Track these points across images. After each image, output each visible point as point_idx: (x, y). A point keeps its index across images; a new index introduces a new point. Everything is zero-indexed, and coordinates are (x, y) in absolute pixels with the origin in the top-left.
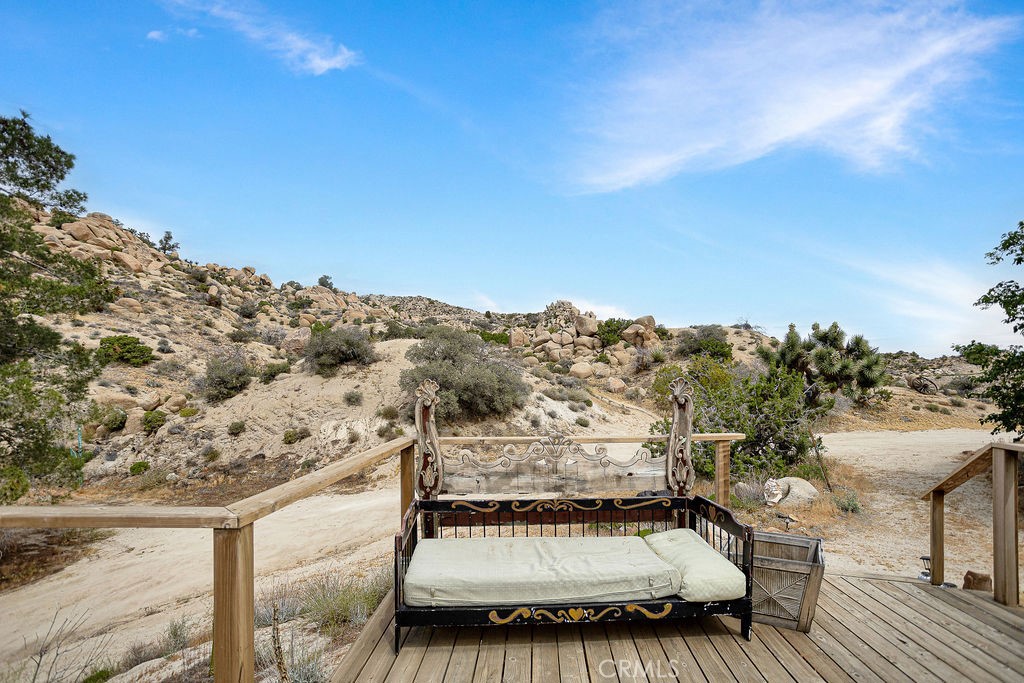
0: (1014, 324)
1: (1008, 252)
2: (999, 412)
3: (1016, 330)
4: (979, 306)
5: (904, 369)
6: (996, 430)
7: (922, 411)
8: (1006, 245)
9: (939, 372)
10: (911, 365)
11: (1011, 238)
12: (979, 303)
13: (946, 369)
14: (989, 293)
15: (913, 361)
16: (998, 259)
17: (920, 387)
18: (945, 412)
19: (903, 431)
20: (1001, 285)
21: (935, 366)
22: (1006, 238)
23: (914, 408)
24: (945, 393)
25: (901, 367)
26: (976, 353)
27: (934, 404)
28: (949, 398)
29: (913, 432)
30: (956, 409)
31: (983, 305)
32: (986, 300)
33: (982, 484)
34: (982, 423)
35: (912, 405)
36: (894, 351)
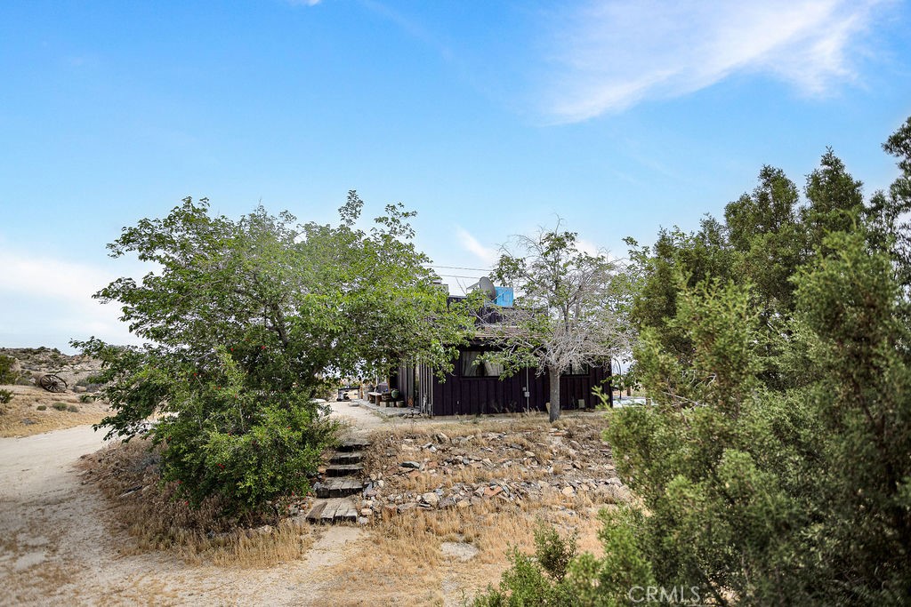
0: (129, 323)
1: (128, 248)
2: (114, 413)
3: (131, 330)
4: (98, 300)
5: (44, 365)
6: (109, 434)
7: (49, 411)
8: (127, 240)
9: (78, 367)
10: (52, 360)
11: (131, 234)
12: (98, 295)
13: (84, 365)
14: (109, 287)
15: (54, 357)
16: (119, 253)
17: (48, 385)
18: (73, 410)
19: (23, 436)
20: (120, 280)
21: (75, 362)
22: (126, 232)
23: (39, 408)
24: (74, 391)
25: (41, 363)
26: (97, 349)
27: (62, 402)
28: (78, 395)
29: (34, 436)
30: (84, 405)
31: (102, 299)
32: (107, 294)
33: (95, 497)
34: (96, 429)
35: (36, 405)
36: (36, 347)
